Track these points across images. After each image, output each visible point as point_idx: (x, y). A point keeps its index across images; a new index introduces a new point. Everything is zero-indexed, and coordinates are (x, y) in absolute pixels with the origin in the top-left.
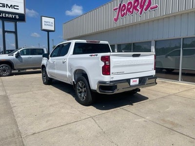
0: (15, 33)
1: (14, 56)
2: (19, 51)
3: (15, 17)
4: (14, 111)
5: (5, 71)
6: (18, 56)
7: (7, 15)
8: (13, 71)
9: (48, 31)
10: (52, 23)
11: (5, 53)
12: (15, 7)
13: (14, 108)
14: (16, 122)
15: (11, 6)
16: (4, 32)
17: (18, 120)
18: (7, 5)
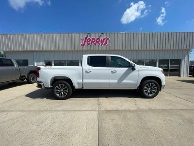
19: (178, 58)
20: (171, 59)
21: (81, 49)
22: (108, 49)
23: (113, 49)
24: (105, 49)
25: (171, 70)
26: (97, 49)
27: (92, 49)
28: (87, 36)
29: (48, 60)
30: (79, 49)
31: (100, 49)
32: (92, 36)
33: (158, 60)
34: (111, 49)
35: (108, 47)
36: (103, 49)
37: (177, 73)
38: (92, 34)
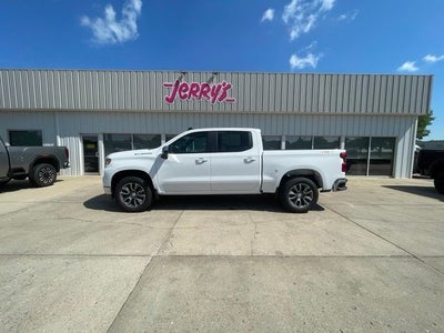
19: (391, 135)
20: (374, 135)
21: (166, 108)
22: (228, 109)
23: (241, 109)
24: (222, 109)
25: (372, 162)
26: (203, 109)
27: (191, 108)
28: (181, 78)
29: (90, 131)
30: (160, 108)
31: (210, 109)
32: (192, 79)
33: (343, 139)
34: (235, 109)
35: (228, 106)
36: (216, 109)
37: (388, 167)
38: (191, 75)
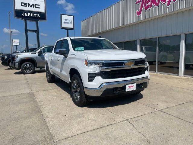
0: (37, 31)
1: (37, 54)
2: (41, 49)
3: (37, 16)
4: (42, 109)
5: (28, 69)
6: (40, 54)
7: (29, 14)
8: (36, 69)
9: (68, 29)
10: (71, 21)
11: (28, 52)
12: (36, 6)
13: (42, 107)
14: (46, 123)
15: (33, 5)
16: (27, 31)
17: (48, 120)
18: (29, 4)
